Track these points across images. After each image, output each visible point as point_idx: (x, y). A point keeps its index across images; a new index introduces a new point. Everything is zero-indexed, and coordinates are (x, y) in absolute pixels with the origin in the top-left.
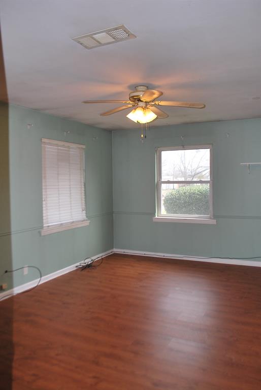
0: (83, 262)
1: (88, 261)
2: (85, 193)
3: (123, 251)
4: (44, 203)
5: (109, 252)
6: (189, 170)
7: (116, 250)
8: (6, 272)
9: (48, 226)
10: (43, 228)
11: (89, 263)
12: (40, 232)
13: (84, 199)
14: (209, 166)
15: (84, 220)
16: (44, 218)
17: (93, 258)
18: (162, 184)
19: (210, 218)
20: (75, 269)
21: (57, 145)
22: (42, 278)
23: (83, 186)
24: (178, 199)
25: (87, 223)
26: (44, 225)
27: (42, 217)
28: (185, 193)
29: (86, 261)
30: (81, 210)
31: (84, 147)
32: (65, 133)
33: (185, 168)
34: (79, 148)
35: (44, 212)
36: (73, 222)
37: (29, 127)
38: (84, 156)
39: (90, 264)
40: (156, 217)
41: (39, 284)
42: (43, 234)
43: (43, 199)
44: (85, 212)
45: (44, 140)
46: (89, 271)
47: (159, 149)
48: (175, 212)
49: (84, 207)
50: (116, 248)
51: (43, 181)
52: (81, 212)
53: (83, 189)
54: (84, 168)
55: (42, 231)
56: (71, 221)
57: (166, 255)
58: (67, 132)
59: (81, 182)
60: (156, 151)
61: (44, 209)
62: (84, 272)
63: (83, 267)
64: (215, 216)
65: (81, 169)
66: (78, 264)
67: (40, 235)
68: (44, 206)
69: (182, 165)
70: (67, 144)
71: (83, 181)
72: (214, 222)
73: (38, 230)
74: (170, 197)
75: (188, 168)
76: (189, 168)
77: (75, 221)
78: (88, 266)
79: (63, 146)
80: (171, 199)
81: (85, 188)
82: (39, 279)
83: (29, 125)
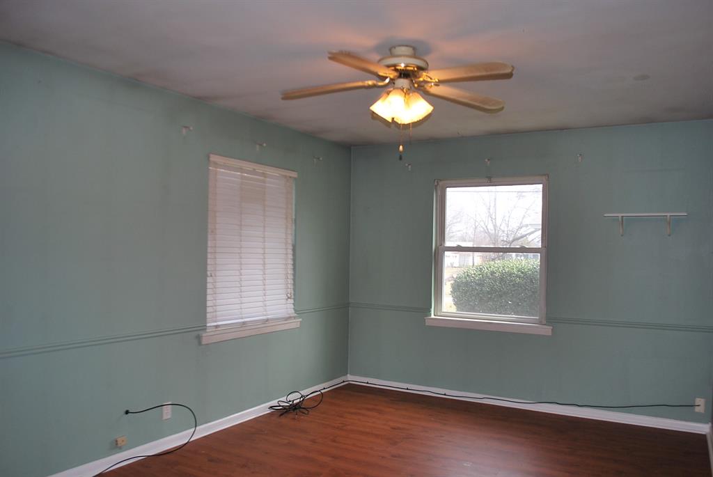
0: (284, 399)
1: (295, 398)
2: (294, 265)
3: (366, 380)
4: (209, 280)
5: (338, 382)
6: (503, 231)
7: (351, 378)
8: (127, 412)
9: (217, 326)
10: (206, 329)
11: (295, 402)
12: (199, 338)
13: (291, 277)
14: (541, 223)
15: (290, 318)
16: (209, 310)
17: (304, 392)
18: (447, 253)
19: (540, 323)
20: (269, 411)
21: (241, 170)
22: (197, 428)
23: (290, 251)
24: (478, 285)
25: (295, 324)
26: (208, 325)
27: (205, 307)
28: (493, 273)
29: (291, 397)
30: (285, 296)
31: (294, 175)
32: (258, 146)
33: (495, 226)
34: (285, 177)
35: (209, 297)
36: (267, 320)
37: (184, 131)
38: (294, 192)
39: (297, 404)
40: (433, 316)
41: (191, 440)
42: (204, 341)
43: (209, 273)
44: (292, 301)
45: (213, 158)
46: (294, 419)
47: (441, 183)
48: (473, 309)
49: (291, 291)
50: (351, 374)
51: (210, 237)
52: (284, 301)
53: (290, 256)
54: (294, 217)
55: (204, 335)
56: (265, 317)
57: (448, 392)
58: (261, 145)
59: (286, 243)
60: (436, 186)
61: (209, 291)
62: (284, 420)
63: (284, 408)
64: (550, 319)
65: (286, 218)
66: (274, 403)
67: (200, 343)
68: (209, 286)
69: (490, 222)
70: (260, 169)
71: (290, 241)
72: (547, 330)
73: (196, 333)
74: (464, 280)
75: (502, 228)
76: (504, 227)
77: (272, 319)
78: (294, 408)
79: (254, 172)
80: (467, 284)
81: (294, 255)
82: (193, 430)
83: (186, 127)
